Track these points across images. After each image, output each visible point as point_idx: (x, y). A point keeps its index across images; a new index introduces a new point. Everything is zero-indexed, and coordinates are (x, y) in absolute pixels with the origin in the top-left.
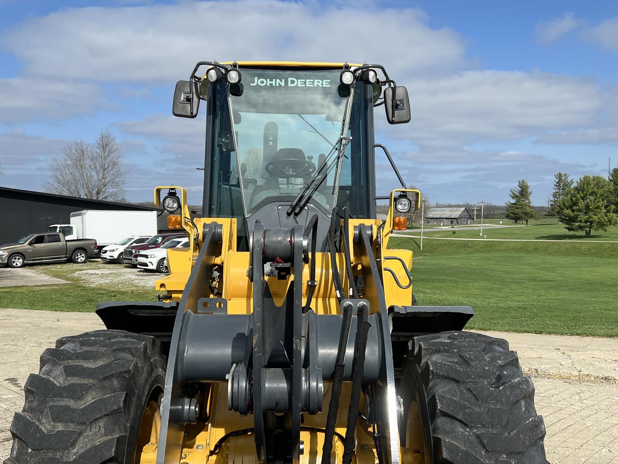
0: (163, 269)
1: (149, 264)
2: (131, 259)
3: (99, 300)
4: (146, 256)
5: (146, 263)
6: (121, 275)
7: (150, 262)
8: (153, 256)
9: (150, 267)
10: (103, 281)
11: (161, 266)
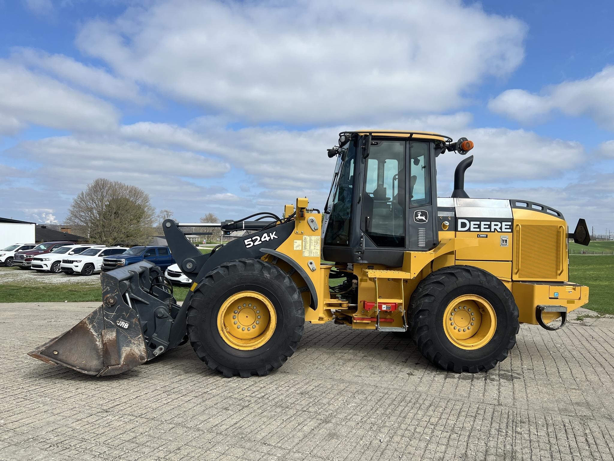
0: (56, 270)
1: (43, 266)
2: (22, 262)
3: (18, 294)
4: (41, 260)
5: (41, 265)
6: (18, 275)
7: (44, 264)
8: (47, 260)
9: (45, 268)
10: (6, 280)
11: (55, 267)
